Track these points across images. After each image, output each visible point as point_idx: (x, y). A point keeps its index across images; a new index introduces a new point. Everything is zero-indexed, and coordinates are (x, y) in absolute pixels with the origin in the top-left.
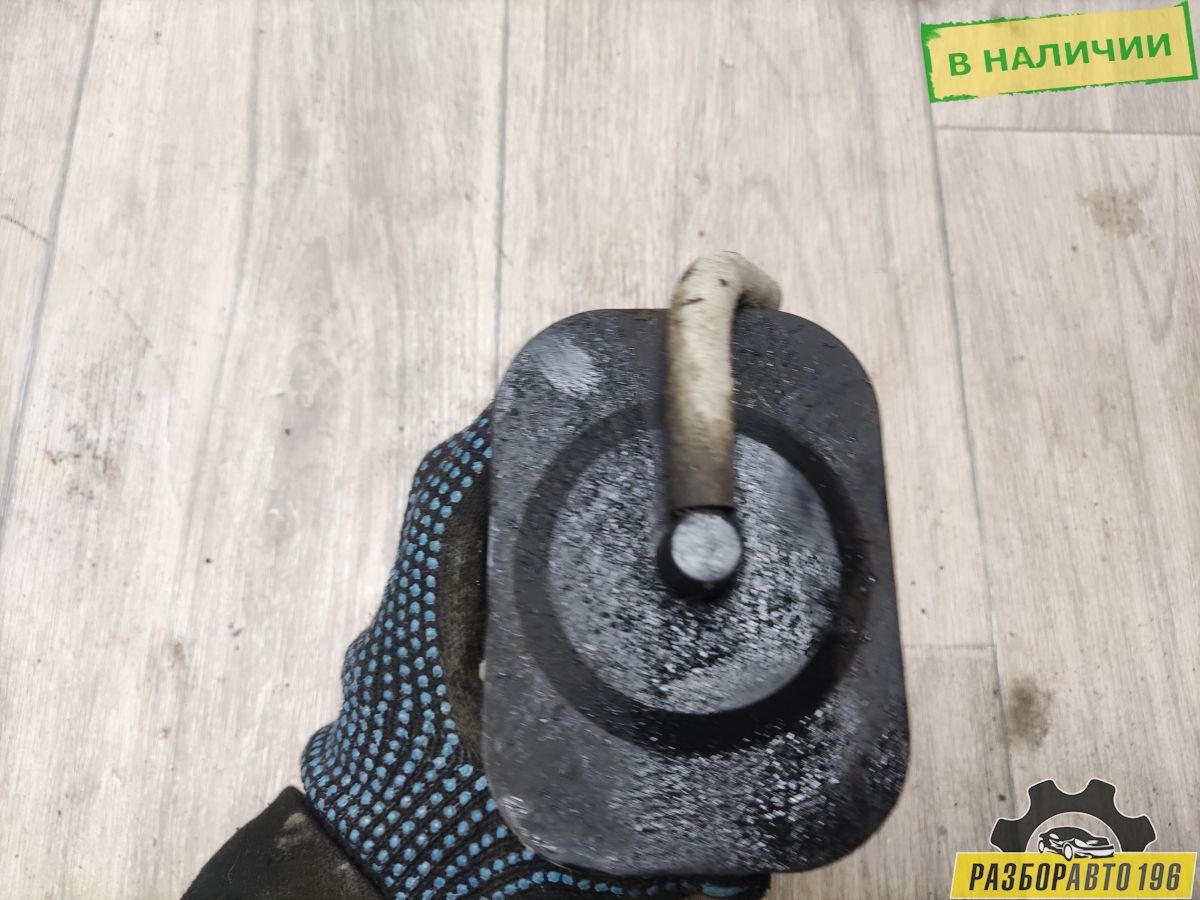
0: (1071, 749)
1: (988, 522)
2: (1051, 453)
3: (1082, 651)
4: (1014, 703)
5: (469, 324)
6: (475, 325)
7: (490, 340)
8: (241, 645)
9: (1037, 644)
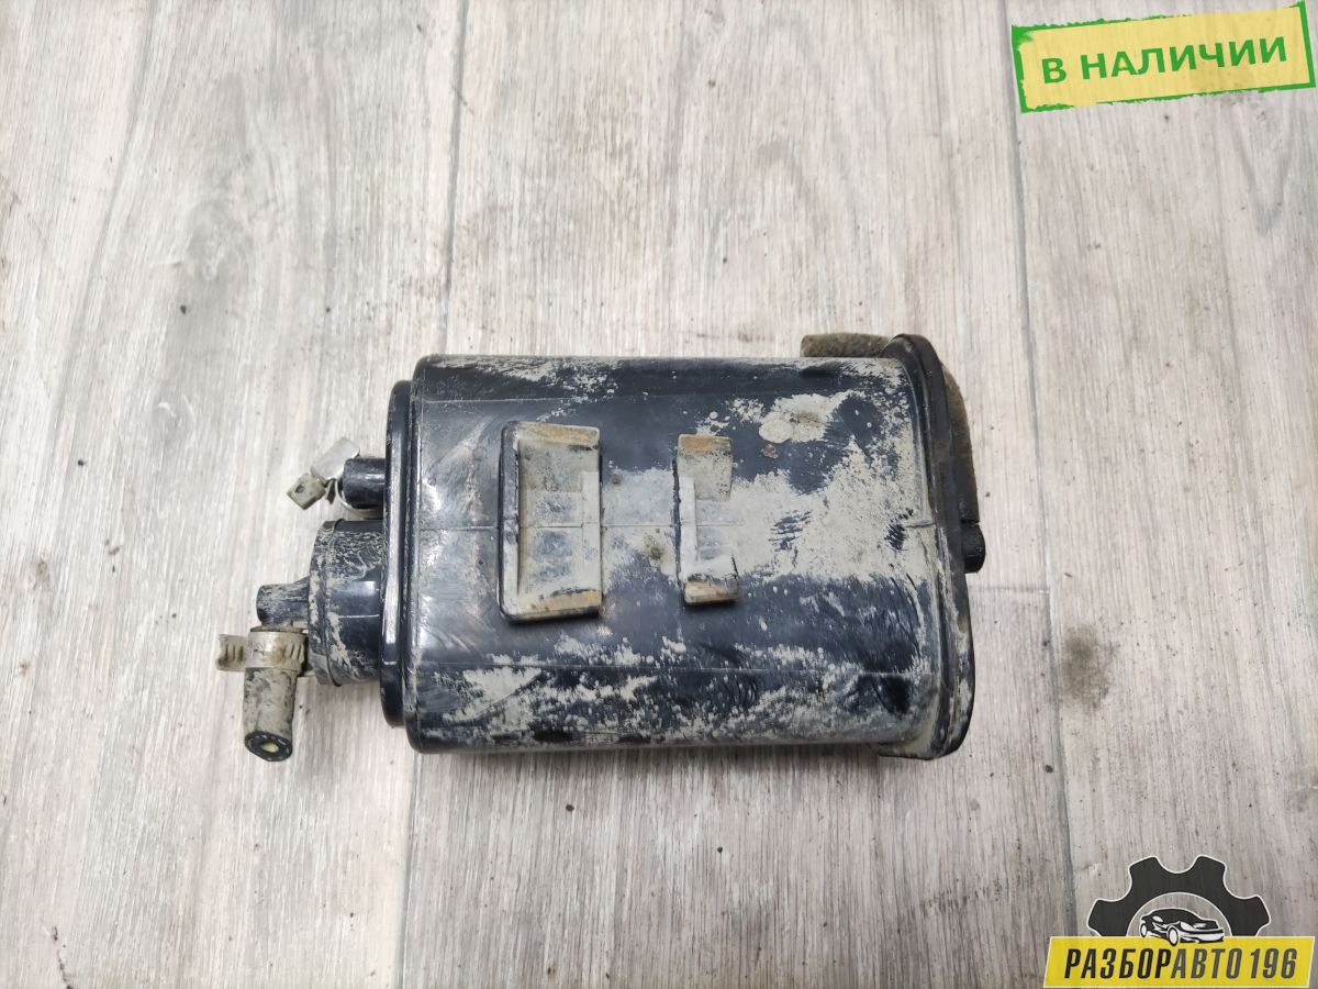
0: (1136, 714)
1: (1047, 442)
2: (1127, 361)
3: (1154, 598)
4: (1068, 656)
5: (417, 186)
6: (425, 185)
7: (442, 206)
8: (118, 566)
9: (1099, 587)
